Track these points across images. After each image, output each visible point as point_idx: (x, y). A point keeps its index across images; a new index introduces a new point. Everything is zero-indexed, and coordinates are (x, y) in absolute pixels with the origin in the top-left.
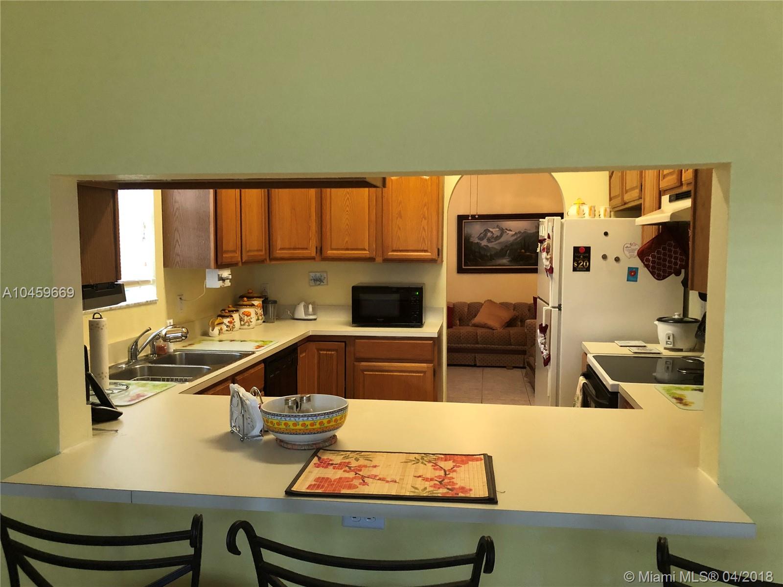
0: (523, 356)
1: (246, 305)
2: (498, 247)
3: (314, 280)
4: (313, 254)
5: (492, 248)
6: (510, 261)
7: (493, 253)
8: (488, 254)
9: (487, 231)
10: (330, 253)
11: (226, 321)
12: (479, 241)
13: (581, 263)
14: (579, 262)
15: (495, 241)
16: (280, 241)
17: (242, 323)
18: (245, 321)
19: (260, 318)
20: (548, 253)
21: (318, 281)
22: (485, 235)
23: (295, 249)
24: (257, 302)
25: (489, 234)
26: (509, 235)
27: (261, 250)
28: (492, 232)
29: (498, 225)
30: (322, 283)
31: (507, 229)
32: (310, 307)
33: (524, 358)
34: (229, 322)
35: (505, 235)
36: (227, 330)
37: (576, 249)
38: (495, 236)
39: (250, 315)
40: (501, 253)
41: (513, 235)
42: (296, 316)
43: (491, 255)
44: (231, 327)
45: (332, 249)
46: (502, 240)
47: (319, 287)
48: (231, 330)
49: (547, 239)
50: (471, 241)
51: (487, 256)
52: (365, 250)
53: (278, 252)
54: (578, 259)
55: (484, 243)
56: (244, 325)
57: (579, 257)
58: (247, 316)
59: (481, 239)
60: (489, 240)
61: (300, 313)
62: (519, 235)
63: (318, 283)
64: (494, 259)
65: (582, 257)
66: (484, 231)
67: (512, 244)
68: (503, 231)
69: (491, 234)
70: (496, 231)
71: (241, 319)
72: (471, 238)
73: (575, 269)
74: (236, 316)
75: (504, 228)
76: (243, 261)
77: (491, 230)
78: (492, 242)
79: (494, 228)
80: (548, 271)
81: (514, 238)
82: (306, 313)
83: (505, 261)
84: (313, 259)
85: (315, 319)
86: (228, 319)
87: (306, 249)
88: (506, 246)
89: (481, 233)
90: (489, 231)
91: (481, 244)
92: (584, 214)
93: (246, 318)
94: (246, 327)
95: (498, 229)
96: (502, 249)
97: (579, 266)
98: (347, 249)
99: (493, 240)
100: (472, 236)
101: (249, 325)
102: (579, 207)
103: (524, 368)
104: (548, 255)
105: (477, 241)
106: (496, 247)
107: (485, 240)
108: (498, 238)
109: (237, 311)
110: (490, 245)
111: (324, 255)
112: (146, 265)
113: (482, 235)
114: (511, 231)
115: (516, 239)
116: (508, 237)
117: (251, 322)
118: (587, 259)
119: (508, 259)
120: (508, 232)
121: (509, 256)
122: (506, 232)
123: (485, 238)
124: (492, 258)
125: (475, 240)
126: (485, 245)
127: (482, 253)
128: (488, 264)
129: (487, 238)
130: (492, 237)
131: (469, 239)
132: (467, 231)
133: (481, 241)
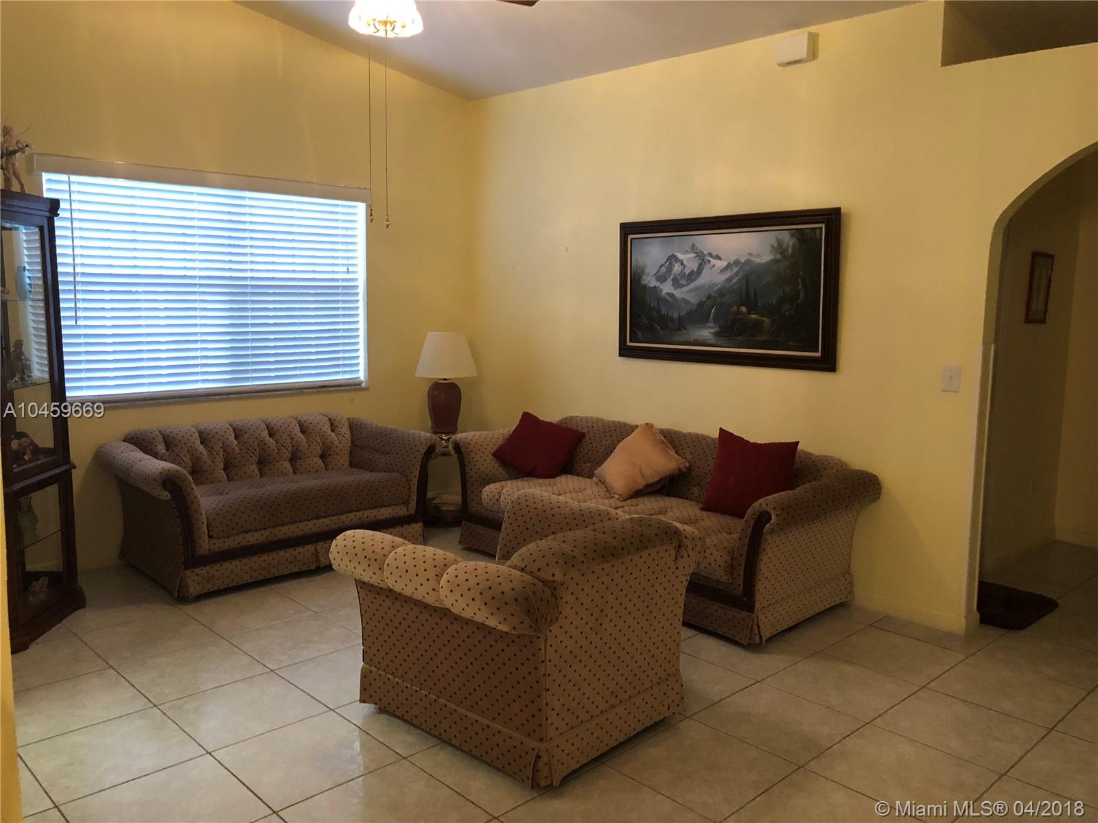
2: (693, 299)
5: (683, 299)
6: (717, 334)
7: (684, 313)
8: (675, 315)
9: (672, 258)
12: (658, 284)
15: (687, 285)
22: (670, 269)
25: (677, 268)
26: (715, 268)
28: (682, 264)
29: (694, 246)
31: (710, 255)
35: (706, 268)
38: (687, 271)
40: (699, 315)
41: (723, 270)
43: (680, 318)
46: (705, 279)
50: (643, 282)
51: (672, 319)
55: (667, 288)
59: (662, 278)
60: (676, 284)
62: (735, 270)
64: (685, 329)
66: (668, 259)
67: (721, 293)
68: (703, 259)
69: (681, 267)
70: (689, 261)
72: (644, 277)
75: (705, 253)
77: (680, 256)
78: (684, 286)
79: (686, 252)
81: (727, 275)
83: (706, 333)
88: (709, 297)
89: (663, 265)
90: (677, 260)
91: (661, 290)
95: (693, 255)
96: (701, 305)
99: (683, 282)
100: (647, 270)
105: (652, 282)
106: (689, 297)
107: (669, 282)
108: (692, 276)
110: (679, 293)
113: (664, 269)
114: (720, 259)
115: (729, 280)
116: (714, 276)
119: (710, 327)
120: (713, 261)
121: (715, 321)
122: (709, 261)
123: (670, 277)
124: (681, 325)
125: (650, 281)
126: (668, 294)
127: (664, 311)
128: (675, 339)
129: (672, 277)
130: (682, 274)
131: (640, 278)
132: (637, 260)
133: (661, 283)
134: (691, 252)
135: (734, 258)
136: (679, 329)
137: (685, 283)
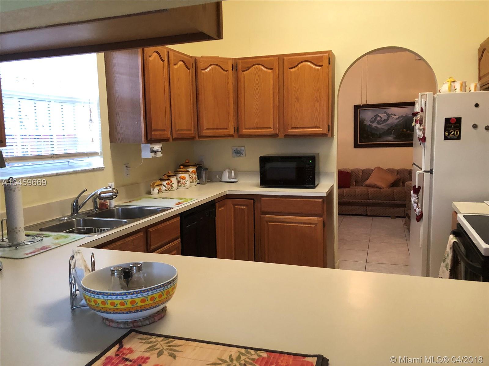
0: (404, 208)
1: (182, 172)
2: (386, 128)
3: (236, 153)
4: (232, 132)
5: (381, 128)
6: (394, 138)
7: (382, 132)
8: (378, 133)
9: (377, 116)
10: (245, 131)
11: (165, 183)
12: (370, 124)
13: (452, 132)
14: (450, 131)
15: (383, 124)
16: (206, 124)
17: (179, 184)
18: (182, 183)
19: (195, 181)
20: (421, 124)
21: (238, 153)
22: (376, 119)
23: (217, 129)
24: (191, 170)
25: (378, 119)
26: (394, 118)
27: (190, 130)
28: (381, 117)
29: (385, 112)
30: (241, 155)
31: (392, 114)
32: (233, 172)
33: (405, 210)
34: (167, 184)
35: (390, 118)
36: (165, 190)
37: (447, 120)
38: (383, 119)
39: (185, 179)
40: (388, 132)
41: (397, 119)
42: (223, 180)
43: (380, 134)
44: (168, 187)
45: (246, 129)
46: (390, 121)
47: (240, 158)
48: (168, 190)
49: (420, 112)
50: (364, 124)
51: (377, 134)
52: (270, 128)
53: (204, 131)
54: (449, 129)
55: (374, 125)
56: (181, 186)
57: (450, 127)
58: (183, 179)
59: (373, 122)
60: (378, 123)
61: (226, 177)
62: (401, 119)
63: (239, 155)
64: (382, 137)
65: (453, 127)
66: (375, 116)
67: (396, 125)
68: (389, 116)
70: (383, 116)
71: (179, 182)
72: (365, 122)
73: (446, 138)
74: (174, 180)
75: (390, 114)
76: (173, 138)
77: (380, 115)
78: (381, 124)
79: (382, 114)
80: (421, 140)
81: (398, 120)
82: (230, 177)
83: (390, 138)
84: (232, 136)
85: (236, 182)
86: (166, 182)
87: (226, 129)
88: (392, 127)
89: (373, 118)
90: (379, 116)
91: (372, 126)
92: (455, 90)
93: (182, 181)
94: (182, 187)
96: (388, 130)
97: (450, 135)
98: (257, 128)
99: (381, 123)
100: (366, 120)
101: (184, 186)
102: (451, 84)
103: (404, 217)
104: (421, 126)
105: (369, 123)
106: (384, 127)
107: (376, 123)
108: (385, 121)
109: (175, 176)
110: (379, 126)
111: (240, 133)
112: (93, 141)
113: (373, 119)
114: (395, 115)
115: (400, 121)
116: (393, 120)
117: (186, 184)
118: (458, 129)
119: (392, 136)
120: (393, 116)
121: (394, 134)
122: (391, 116)
123: (376, 121)
124: (380, 136)
125: (368, 123)
126: (375, 127)
127: (373, 132)
128: (378, 141)
129: (377, 121)
130: (381, 121)
131: (363, 122)
132: (362, 117)
133: (372, 123)
134: (384, 114)
135: (401, 115)
136: (379, 137)
137: (382, 123)
